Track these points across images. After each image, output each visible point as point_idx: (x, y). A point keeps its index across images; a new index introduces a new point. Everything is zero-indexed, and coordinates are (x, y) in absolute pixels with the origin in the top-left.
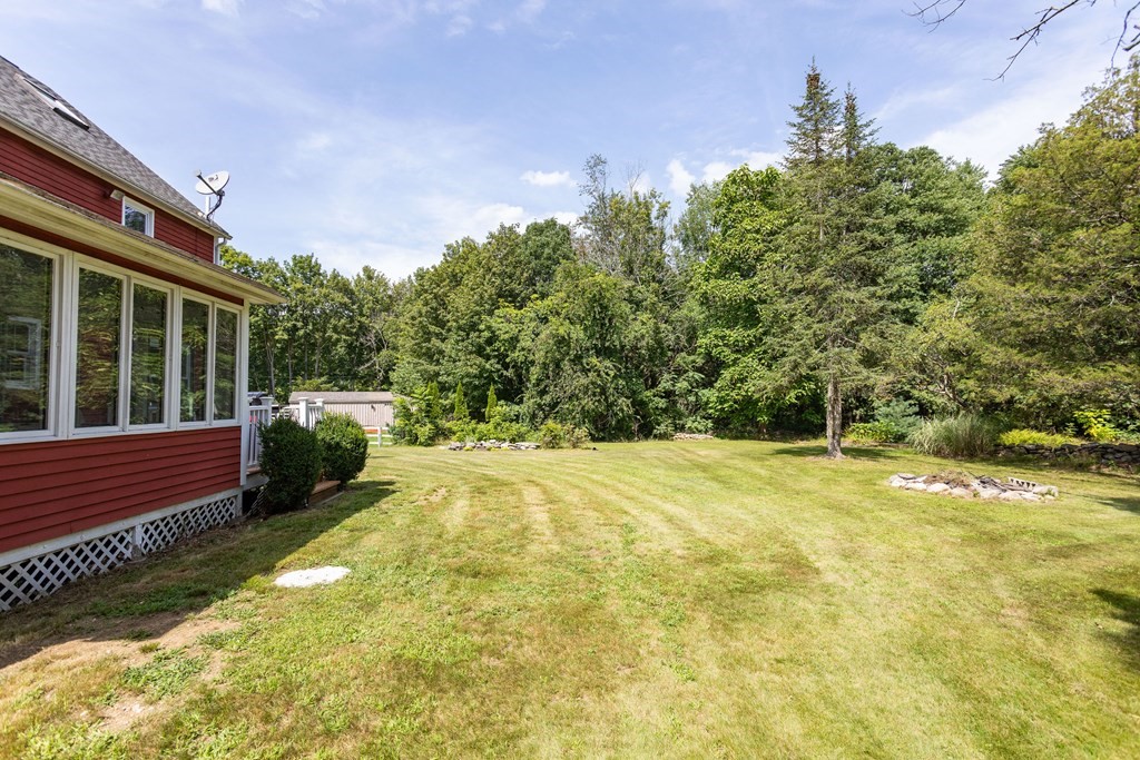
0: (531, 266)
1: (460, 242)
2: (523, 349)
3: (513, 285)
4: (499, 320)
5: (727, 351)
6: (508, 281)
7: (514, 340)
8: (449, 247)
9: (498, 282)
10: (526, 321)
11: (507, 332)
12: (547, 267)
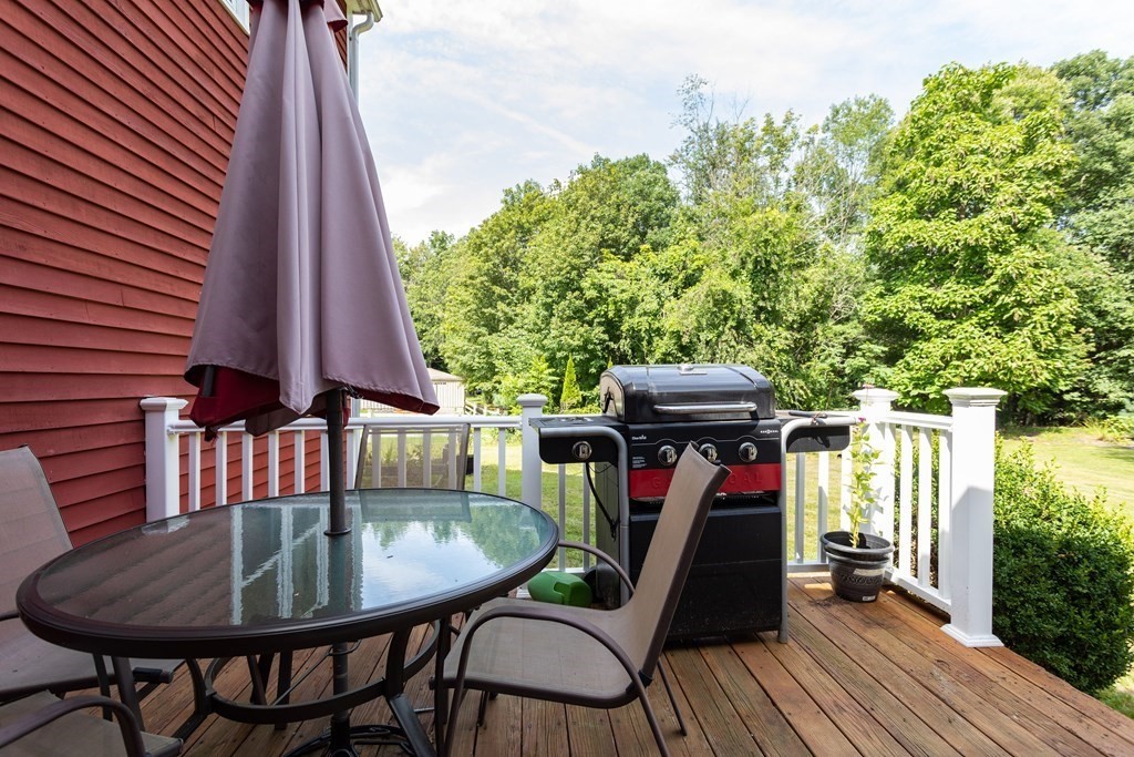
0: (637, 208)
1: (522, 186)
2: (645, 314)
3: (618, 233)
4: (610, 275)
5: (929, 317)
6: (611, 226)
7: (633, 303)
8: (508, 192)
9: (600, 227)
10: (643, 277)
11: (623, 291)
12: (659, 210)
